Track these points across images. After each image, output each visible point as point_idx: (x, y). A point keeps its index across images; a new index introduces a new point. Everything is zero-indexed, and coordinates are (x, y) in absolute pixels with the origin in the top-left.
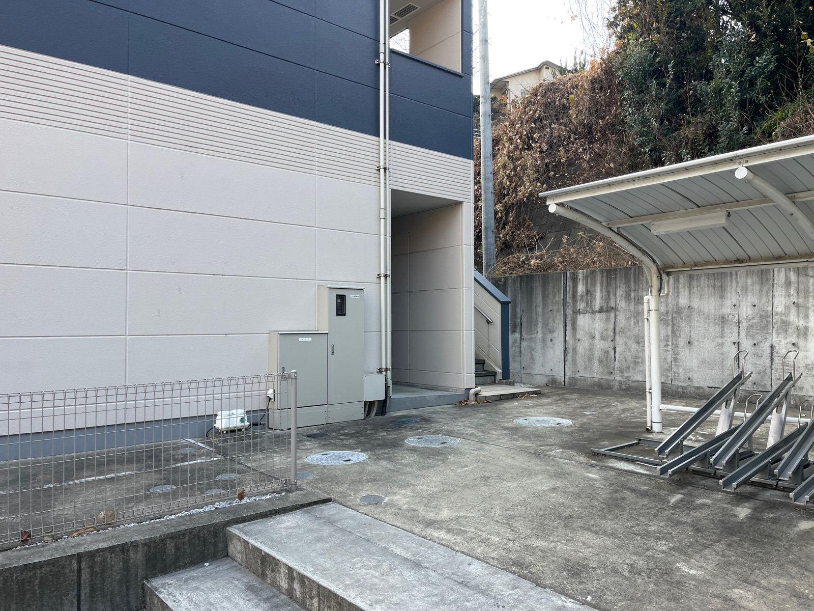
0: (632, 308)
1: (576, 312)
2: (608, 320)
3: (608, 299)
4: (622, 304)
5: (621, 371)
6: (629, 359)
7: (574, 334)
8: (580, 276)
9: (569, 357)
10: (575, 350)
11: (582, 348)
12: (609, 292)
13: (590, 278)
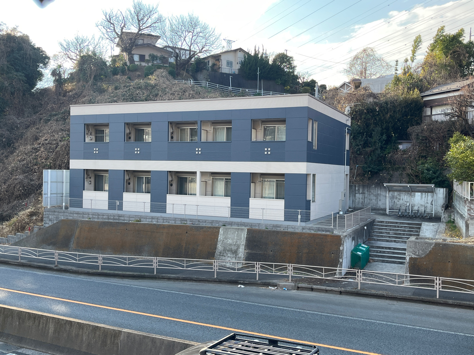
0: (368, 193)
1: (356, 193)
2: (363, 195)
3: (363, 191)
4: (366, 192)
5: (366, 205)
6: (368, 203)
7: (355, 198)
8: (357, 186)
9: (354, 203)
10: (355, 201)
11: (356, 201)
13: (359, 186)
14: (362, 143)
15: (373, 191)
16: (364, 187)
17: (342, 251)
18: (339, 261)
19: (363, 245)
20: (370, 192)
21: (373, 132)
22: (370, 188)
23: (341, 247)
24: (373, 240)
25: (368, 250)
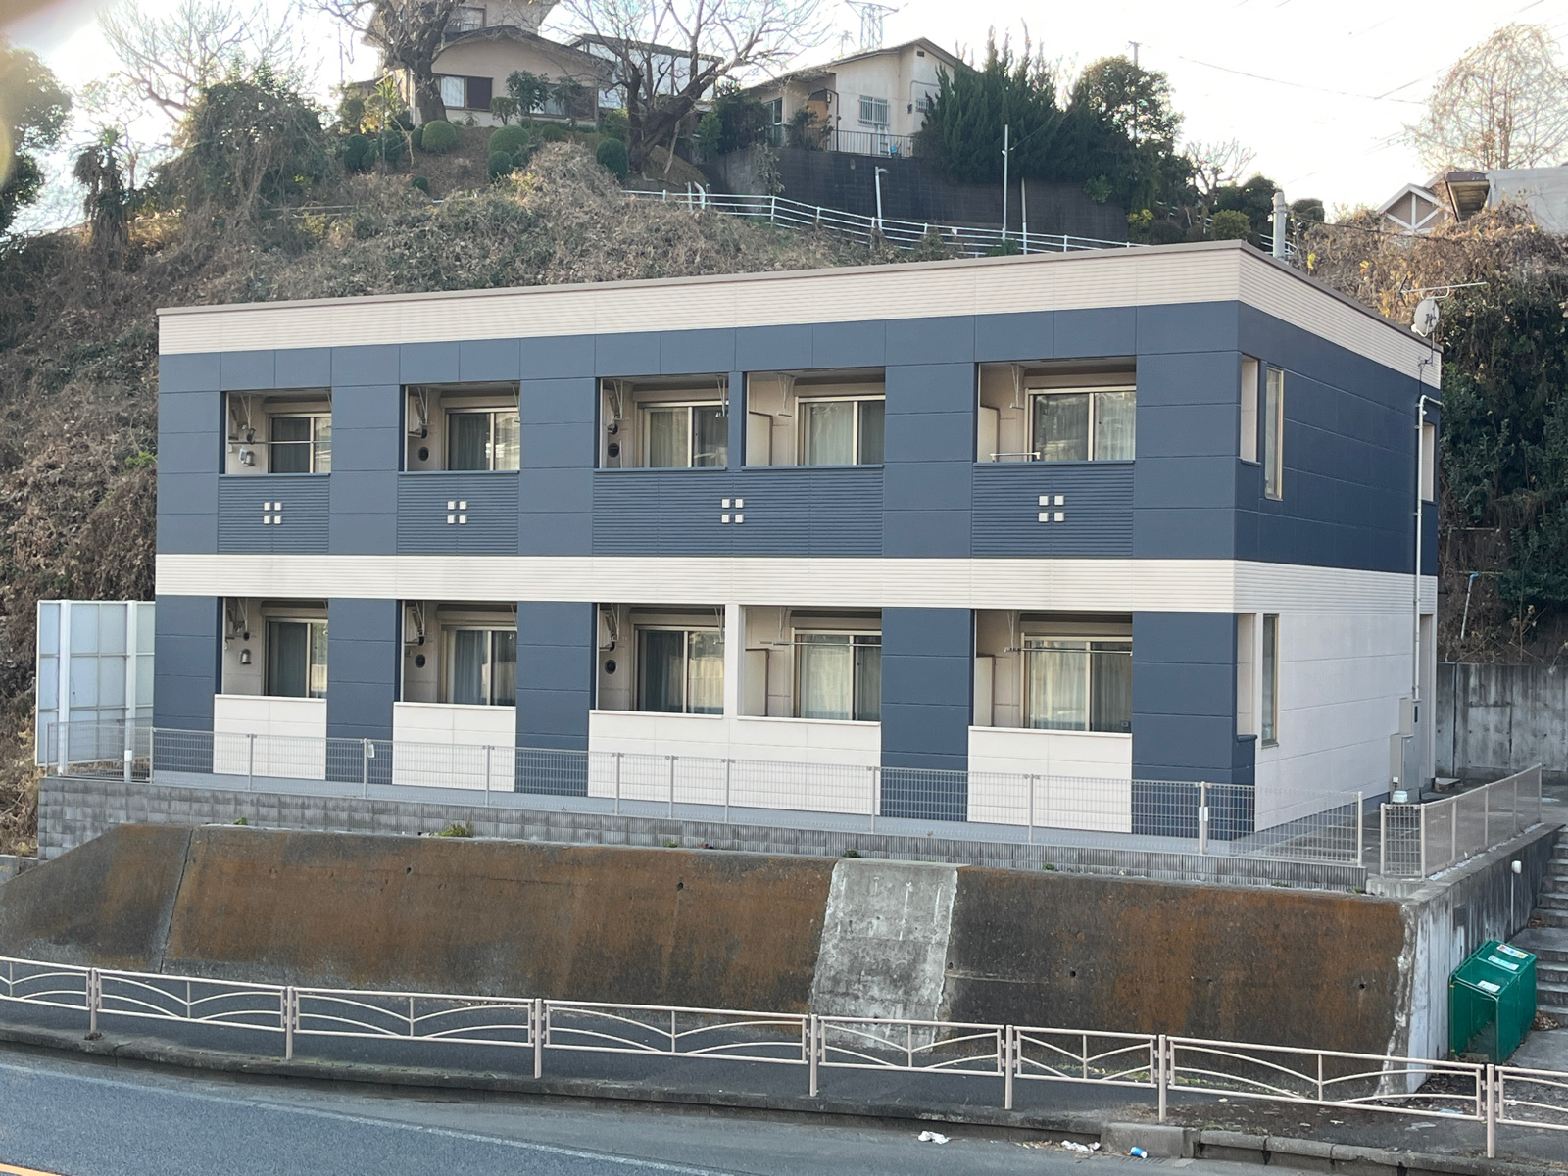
0: (1529, 703)
1: (1468, 705)
2: (1503, 713)
3: (1504, 693)
4: (1518, 699)
5: (1517, 761)
6: (1526, 750)
7: (1465, 727)
8: (1473, 670)
9: (1459, 748)
10: (1465, 741)
11: (1472, 740)
12: (1505, 688)
13: (1484, 672)
14: (1493, 467)
15: (1549, 694)
16: (1505, 673)
17: (1406, 975)
18: (1393, 1023)
19: (1507, 950)
20: (1536, 698)
21: (1547, 419)
22: (1534, 680)
23: (1401, 959)
24: (1555, 922)
25: (1532, 974)
